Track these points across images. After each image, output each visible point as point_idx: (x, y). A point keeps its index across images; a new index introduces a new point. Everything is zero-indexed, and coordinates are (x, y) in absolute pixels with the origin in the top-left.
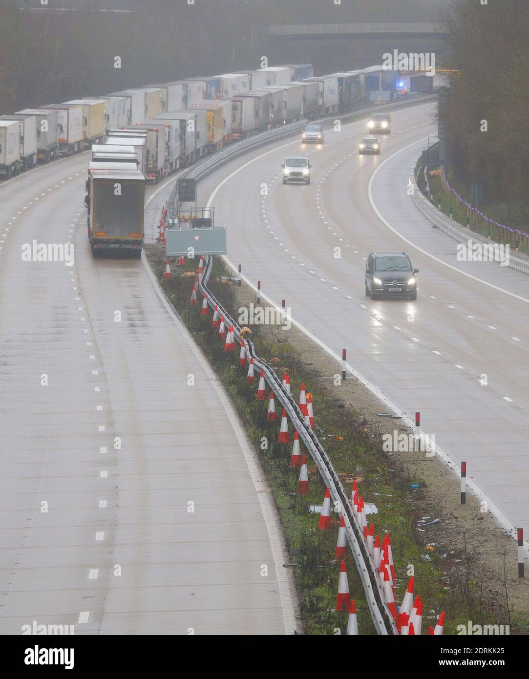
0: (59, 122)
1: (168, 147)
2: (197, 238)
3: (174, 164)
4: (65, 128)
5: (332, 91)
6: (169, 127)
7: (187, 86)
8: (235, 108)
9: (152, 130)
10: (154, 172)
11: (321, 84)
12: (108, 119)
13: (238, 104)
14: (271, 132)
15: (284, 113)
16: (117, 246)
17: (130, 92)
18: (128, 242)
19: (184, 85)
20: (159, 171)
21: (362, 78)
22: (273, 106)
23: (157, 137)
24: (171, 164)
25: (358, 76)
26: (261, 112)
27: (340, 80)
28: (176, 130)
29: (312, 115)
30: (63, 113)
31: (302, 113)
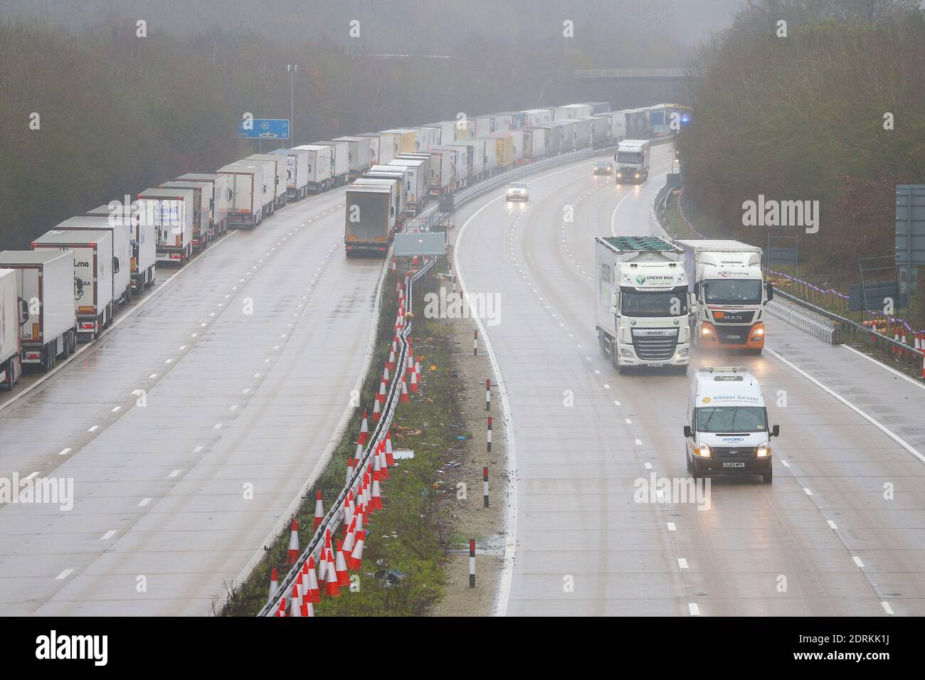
0: (371, 147)
1: (454, 168)
2: (420, 241)
3: (461, 183)
4: (376, 153)
5: (619, 125)
6: (455, 152)
7: (494, 119)
8: (526, 137)
9: (437, 154)
10: (438, 189)
11: (609, 119)
12: (419, 145)
13: (529, 134)
14: (560, 156)
15: (574, 143)
16: (366, 247)
17: (442, 123)
18: (374, 245)
19: (491, 119)
20: (444, 188)
21: (648, 115)
22: (563, 136)
23: (441, 159)
24: (458, 183)
25: (644, 112)
26: (551, 142)
27: (627, 115)
28: (463, 155)
29: (600, 144)
30: (376, 140)
31: (591, 142)
